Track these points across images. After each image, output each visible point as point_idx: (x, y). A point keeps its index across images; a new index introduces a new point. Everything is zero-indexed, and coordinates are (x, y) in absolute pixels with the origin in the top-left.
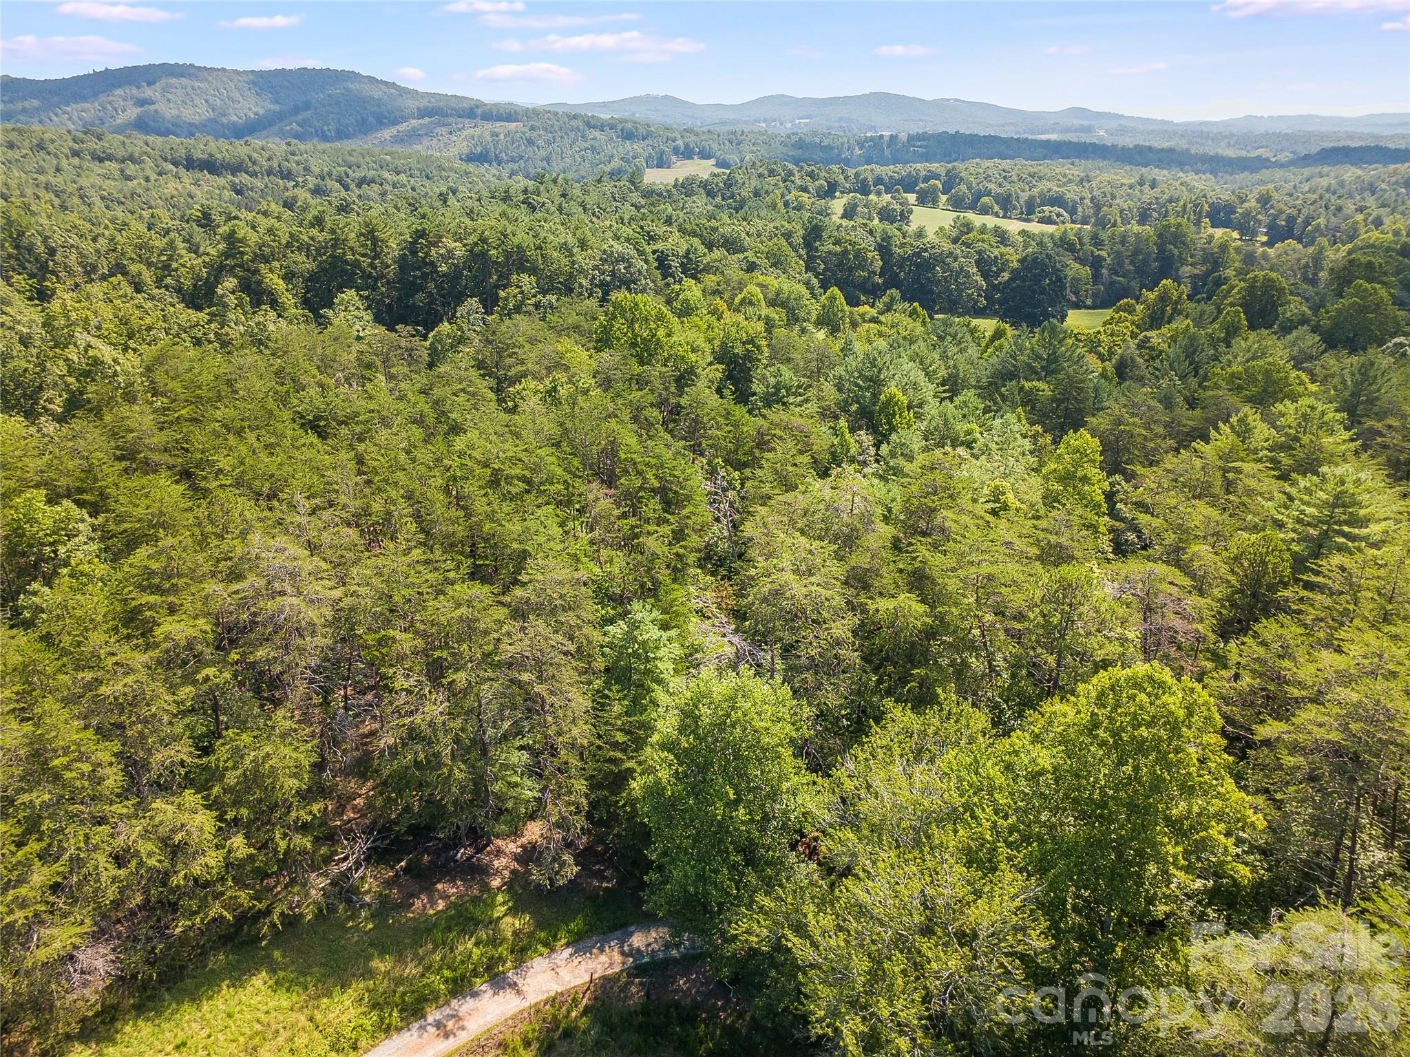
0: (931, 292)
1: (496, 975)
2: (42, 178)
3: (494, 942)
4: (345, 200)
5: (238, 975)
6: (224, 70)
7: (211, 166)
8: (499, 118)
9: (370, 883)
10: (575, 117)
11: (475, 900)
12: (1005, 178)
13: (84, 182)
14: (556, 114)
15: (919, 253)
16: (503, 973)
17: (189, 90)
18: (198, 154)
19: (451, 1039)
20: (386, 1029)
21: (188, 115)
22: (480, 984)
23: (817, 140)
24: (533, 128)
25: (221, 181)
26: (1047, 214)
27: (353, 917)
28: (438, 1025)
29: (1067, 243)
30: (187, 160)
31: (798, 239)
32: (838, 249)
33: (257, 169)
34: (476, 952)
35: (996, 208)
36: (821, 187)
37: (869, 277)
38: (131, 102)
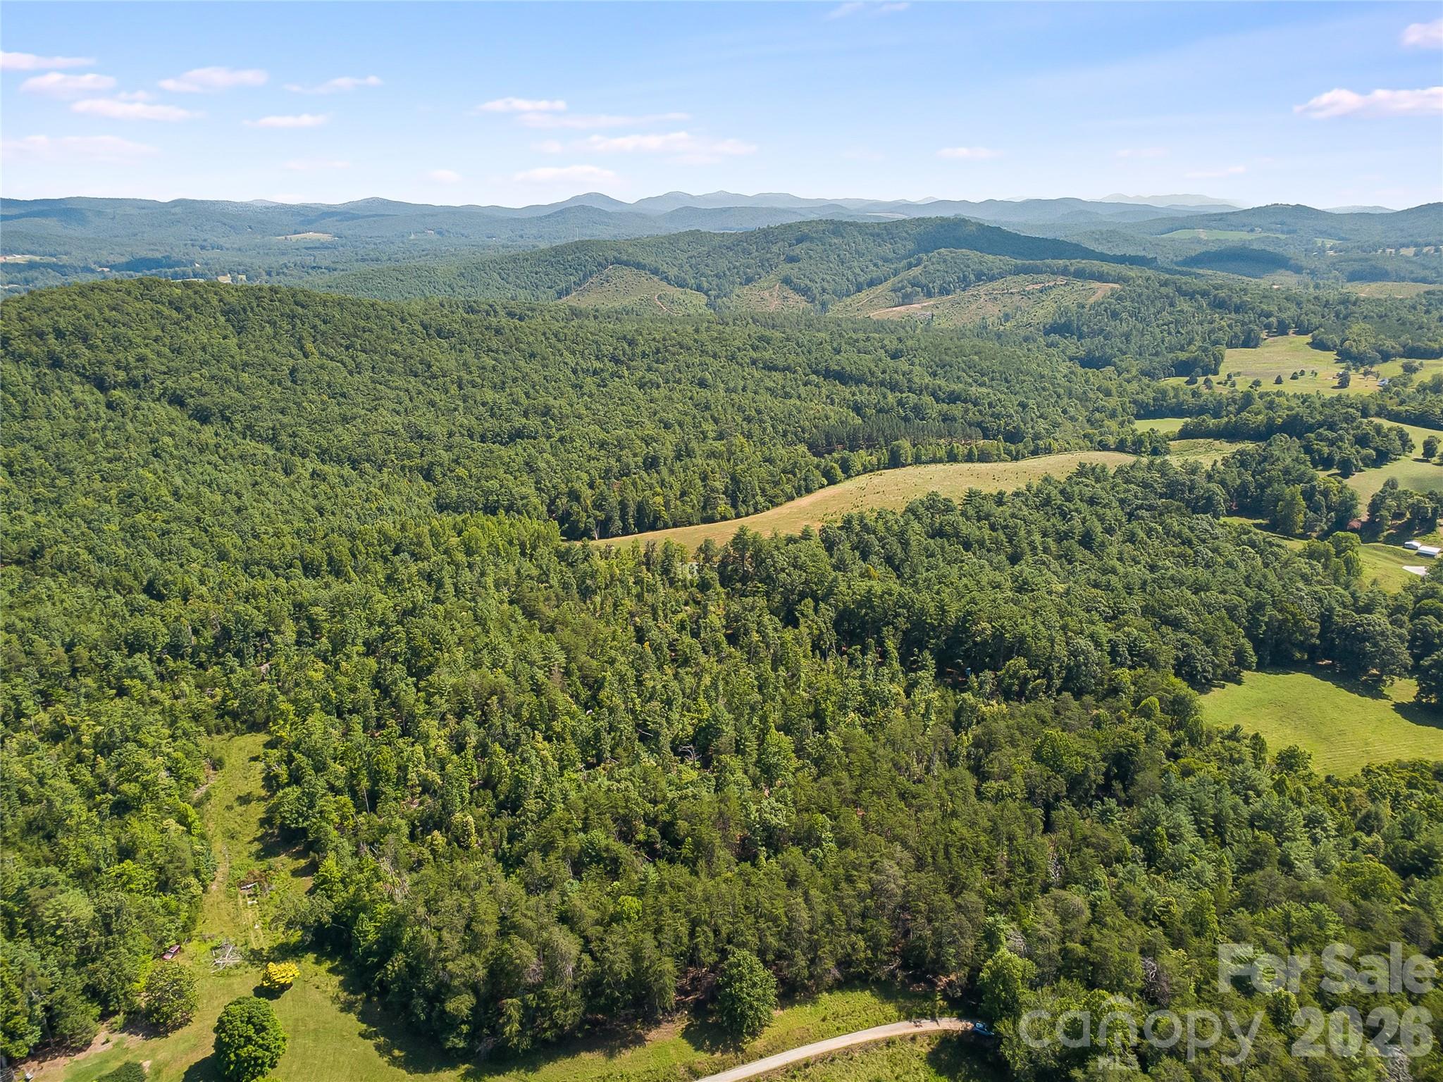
1: (933, 1016)
3: (934, 1007)
9: (900, 975)
11: (931, 992)
19: (917, 1028)
20: (900, 1018)
22: (927, 1017)
27: (895, 984)
28: (915, 1023)
34: (928, 1007)
37: (1306, 639)
38: (782, 257)
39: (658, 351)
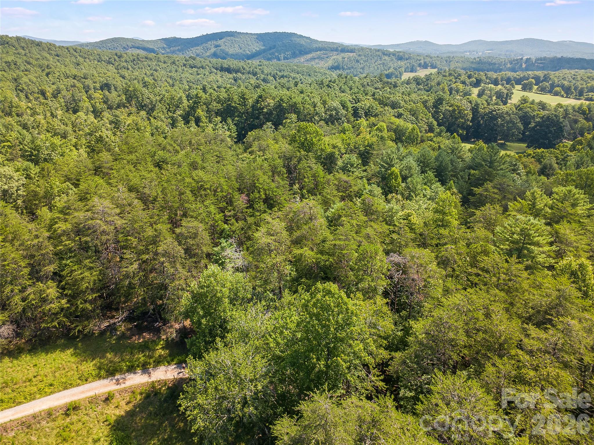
0: (496, 130)
1: (146, 368)
2: (170, 74)
3: (150, 357)
4: (258, 83)
5: (64, 348)
6: (247, 33)
7: (229, 70)
8: (348, 51)
9: (122, 328)
10: (378, 51)
11: (154, 341)
12: (574, 79)
13: (182, 76)
14: (371, 49)
15: (491, 112)
16: (148, 368)
17: (234, 41)
18: (225, 66)
19: (118, 386)
20: (99, 377)
21: (231, 51)
22: (139, 371)
23: (490, 60)
24: (359, 55)
25: (231, 76)
26: (590, 96)
27: (110, 338)
28: (118, 380)
29: (582, 110)
30: (221, 68)
31: (430, 104)
32: (451, 109)
33: (245, 71)
34: (143, 358)
35: (563, 93)
36: (472, 81)
37: (465, 122)
38: (213, 46)
39: (134, 60)
